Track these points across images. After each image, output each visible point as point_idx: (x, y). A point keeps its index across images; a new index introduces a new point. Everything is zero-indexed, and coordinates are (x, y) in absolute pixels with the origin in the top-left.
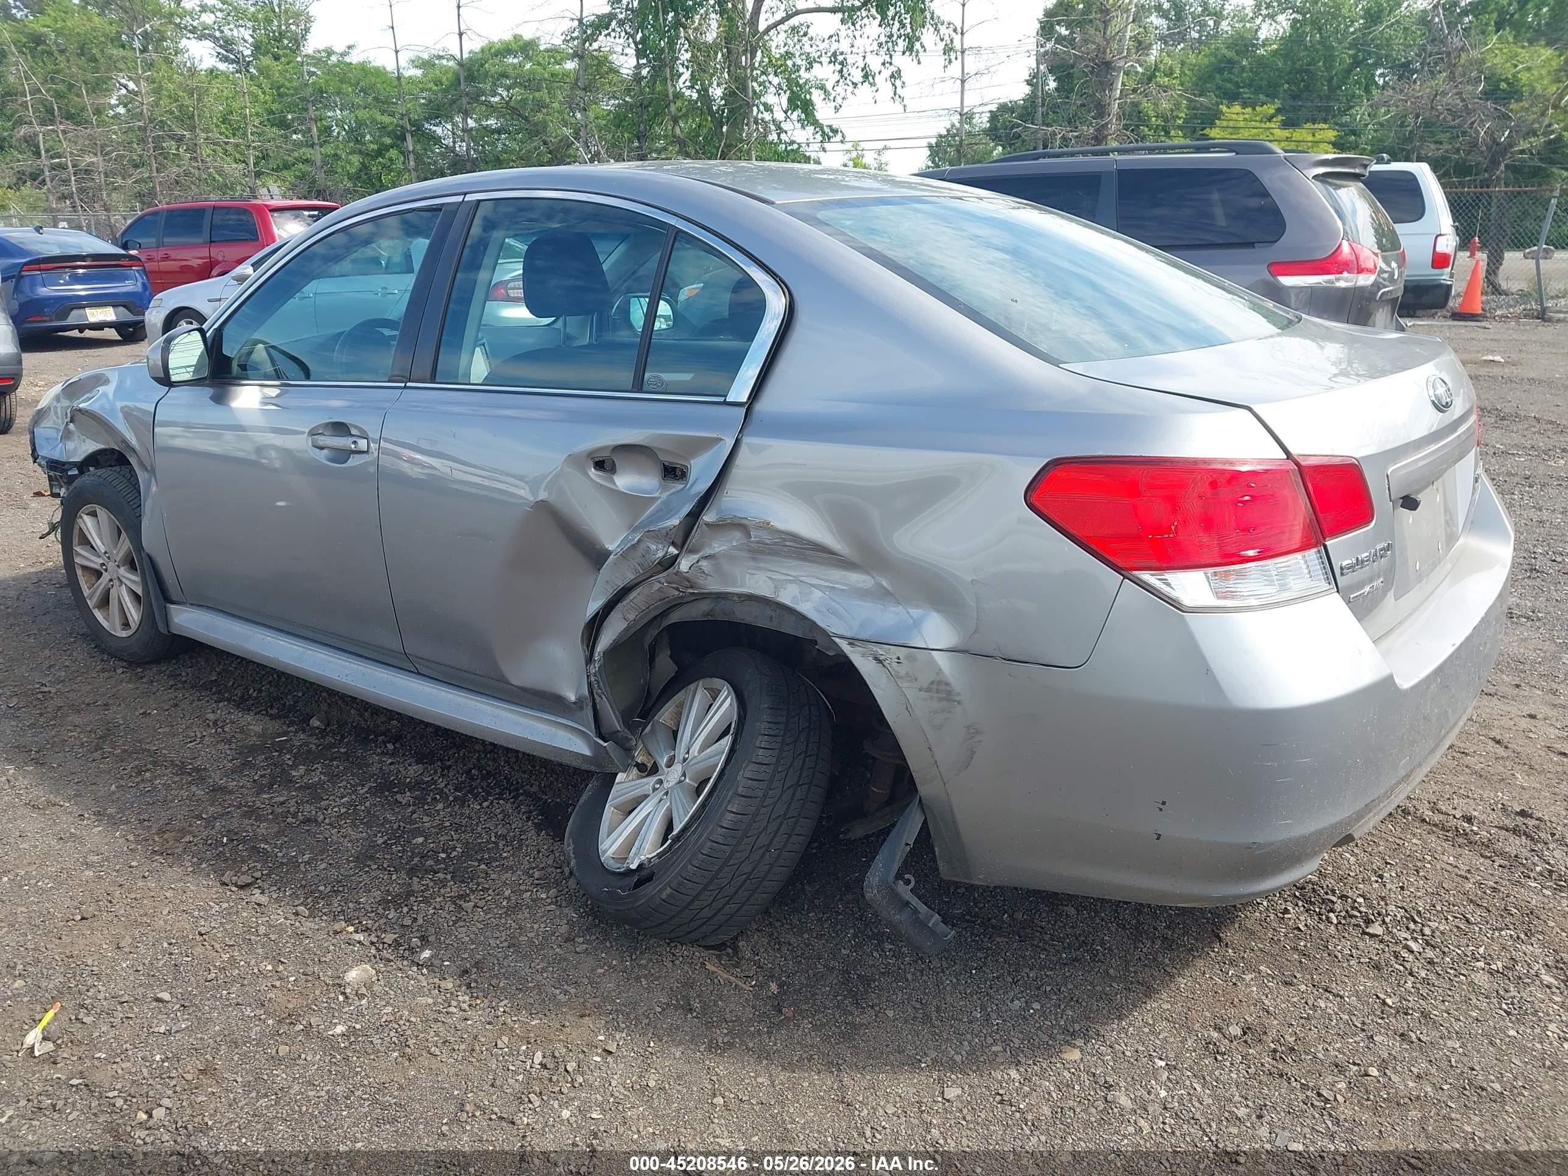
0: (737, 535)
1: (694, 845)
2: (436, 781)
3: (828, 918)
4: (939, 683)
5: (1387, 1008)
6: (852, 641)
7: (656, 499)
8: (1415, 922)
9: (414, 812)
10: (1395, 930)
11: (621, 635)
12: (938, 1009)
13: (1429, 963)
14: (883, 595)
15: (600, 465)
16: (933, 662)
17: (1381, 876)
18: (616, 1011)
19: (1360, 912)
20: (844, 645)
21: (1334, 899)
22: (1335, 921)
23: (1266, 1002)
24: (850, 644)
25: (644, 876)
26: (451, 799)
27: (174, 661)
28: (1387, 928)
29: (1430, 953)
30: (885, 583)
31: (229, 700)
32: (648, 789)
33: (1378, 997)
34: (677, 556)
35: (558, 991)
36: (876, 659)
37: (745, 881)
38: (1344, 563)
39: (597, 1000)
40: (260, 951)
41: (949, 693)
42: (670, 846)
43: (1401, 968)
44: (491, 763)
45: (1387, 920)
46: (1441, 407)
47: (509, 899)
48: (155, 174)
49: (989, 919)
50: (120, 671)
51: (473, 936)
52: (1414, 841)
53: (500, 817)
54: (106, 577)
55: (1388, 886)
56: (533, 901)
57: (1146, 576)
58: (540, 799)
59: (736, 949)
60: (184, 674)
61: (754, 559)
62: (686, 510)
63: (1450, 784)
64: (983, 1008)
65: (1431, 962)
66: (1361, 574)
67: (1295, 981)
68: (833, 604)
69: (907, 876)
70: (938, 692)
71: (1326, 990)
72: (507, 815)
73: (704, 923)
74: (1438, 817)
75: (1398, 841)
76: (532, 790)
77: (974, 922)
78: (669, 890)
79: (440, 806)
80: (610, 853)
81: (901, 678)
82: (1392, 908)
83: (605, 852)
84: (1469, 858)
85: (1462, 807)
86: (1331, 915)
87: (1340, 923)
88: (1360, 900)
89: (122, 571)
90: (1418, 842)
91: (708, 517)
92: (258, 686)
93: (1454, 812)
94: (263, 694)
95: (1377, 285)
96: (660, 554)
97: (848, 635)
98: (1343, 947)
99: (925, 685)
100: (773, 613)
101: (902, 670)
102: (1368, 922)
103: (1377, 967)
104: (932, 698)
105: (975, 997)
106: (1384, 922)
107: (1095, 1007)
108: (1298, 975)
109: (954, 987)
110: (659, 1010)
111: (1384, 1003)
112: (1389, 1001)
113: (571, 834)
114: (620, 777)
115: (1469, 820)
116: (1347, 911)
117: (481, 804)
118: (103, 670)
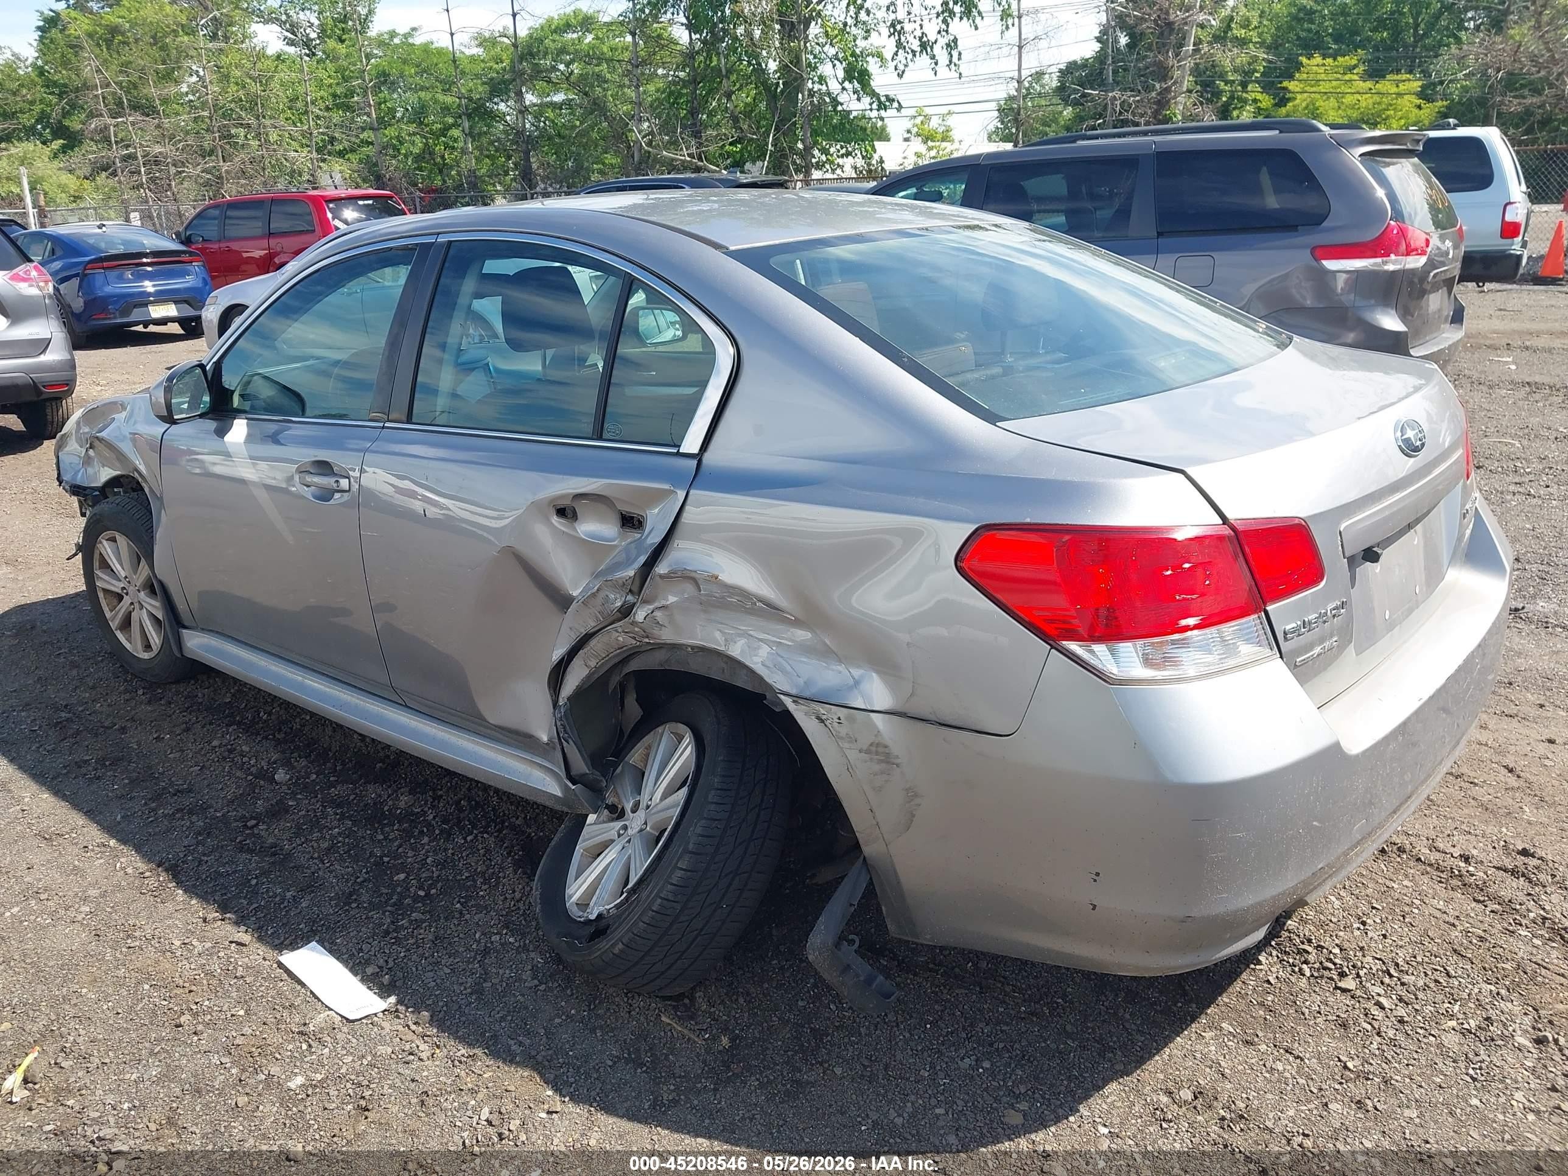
0: (689, 588)
1: (646, 900)
2: (426, 812)
3: (791, 966)
4: (878, 745)
5: (1348, 1073)
6: (797, 698)
7: (615, 546)
8: (1391, 976)
9: (400, 846)
10: (1368, 985)
11: (584, 682)
12: (886, 1067)
13: (1399, 1021)
14: (826, 653)
15: (561, 512)
16: (872, 725)
17: (1364, 923)
18: (568, 1064)
19: (1335, 964)
20: (788, 702)
21: (1309, 949)
22: (1308, 974)
23: (1223, 1064)
24: (794, 702)
25: (600, 928)
26: (437, 832)
27: (193, 682)
28: (1361, 982)
29: (1401, 1012)
30: (828, 642)
31: (239, 723)
32: (613, 834)
33: (1340, 1060)
34: (634, 604)
35: (513, 1042)
36: (818, 718)
37: (696, 938)
38: (1288, 627)
39: (550, 1052)
40: (234, 994)
41: (888, 755)
42: (627, 899)
43: (1369, 1027)
44: (480, 793)
45: (1362, 973)
46: (1410, 449)
47: (479, 942)
48: (221, 164)
49: (953, 968)
50: (140, 692)
51: (438, 981)
52: (1406, 883)
53: (482, 852)
54: (127, 600)
55: (1370, 934)
56: (502, 944)
57: (1074, 646)
58: (524, 832)
59: (692, 999)
60: (200, 695)
61: (705, 611)
62: (642, 559)
63: (1453, 819)
64: (933, 1066)
65: (1401, 1021)
66: (1307, 637)
67: (1256, 1039)
68: (780, 659)
69: (851, 937)
70: (877, 753)
71: (1287, 1051)
72: (488, 851)
73: (658, 977)
74: (1434, 857)
75: (1388, 883)
76: (518, 822)
77: (937, 972)
78: (620, 946)
79: (426, 840)
80: (574, 899)
81: (842, 738)
82: (1369, 959)
83: (571, 897)
84: (1461, 902)
85: (1462, 844)
86: (1304, 966)
87: (1312, 976)
88: (1337, 951)
89: (142, 594)
90: (1409, 884)
91: (662, 568)
92: (269, 709)
93: (1452, 850)
94: (273, 717)
95: (1431, 264)
96: (618, 604)
97: (794, 692)
98: (1314, 1002)
99: (865, 748)
100: (724, 666)
101: (843, 731)
102: (1342, 975)
103: (1344, 1026)
104: (871, 759)
105: (926, 1054)
106: (1358, 976)
107: (1046, 1067)
108: (1260, 1034)
109: (906, 1042)
110: (610, 1063)
111: (1346, 1067)
112: (1350, 1065)
113: (540, 877)
114: (592, 818)
115: (1466, 859)
116: (1321, 963)
117: (465, 839)
118: (126, 691)
